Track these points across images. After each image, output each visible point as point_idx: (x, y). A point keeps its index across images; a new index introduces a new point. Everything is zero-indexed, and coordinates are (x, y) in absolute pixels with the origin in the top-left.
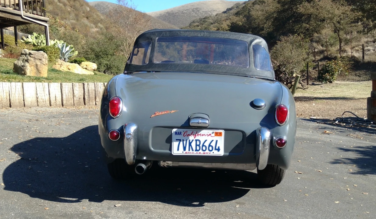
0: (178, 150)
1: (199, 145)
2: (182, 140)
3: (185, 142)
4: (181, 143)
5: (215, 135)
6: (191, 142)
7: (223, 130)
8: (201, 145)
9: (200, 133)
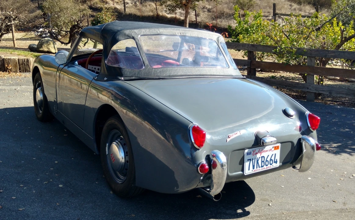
0: (249, 170)
1: (264, 161)
2: (252, 160)
3: (254, 161)
4: (251, 162)
5: (275, 149)
6: (258, 159)
7: (280, 144)
8: (265, 161)
9: (264, 150)
